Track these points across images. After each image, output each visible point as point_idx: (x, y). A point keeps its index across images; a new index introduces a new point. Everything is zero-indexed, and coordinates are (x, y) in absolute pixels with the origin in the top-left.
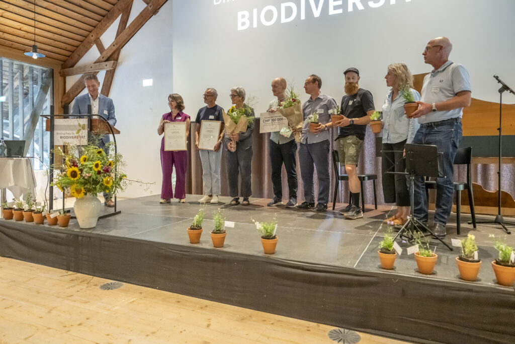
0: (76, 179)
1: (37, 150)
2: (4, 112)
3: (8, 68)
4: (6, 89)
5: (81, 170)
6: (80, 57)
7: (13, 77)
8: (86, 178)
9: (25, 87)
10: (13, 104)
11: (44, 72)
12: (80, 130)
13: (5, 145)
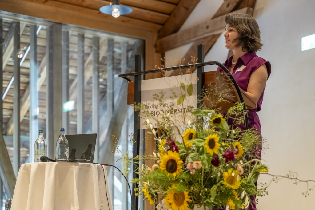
0: (175, 174)
1: (118, 190)
2: (70, 126)
3: (76, 46)
4: (74, 84)
5: (184, 158)
6: (189, 11)
7: (84, 62)
8: (193, 172)
9: (101, 80)
10: (84, 112)
11: (130, 48)
12: (184, 96)
13: (67, 141)
